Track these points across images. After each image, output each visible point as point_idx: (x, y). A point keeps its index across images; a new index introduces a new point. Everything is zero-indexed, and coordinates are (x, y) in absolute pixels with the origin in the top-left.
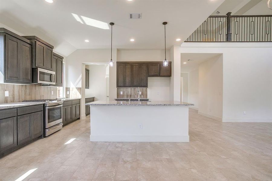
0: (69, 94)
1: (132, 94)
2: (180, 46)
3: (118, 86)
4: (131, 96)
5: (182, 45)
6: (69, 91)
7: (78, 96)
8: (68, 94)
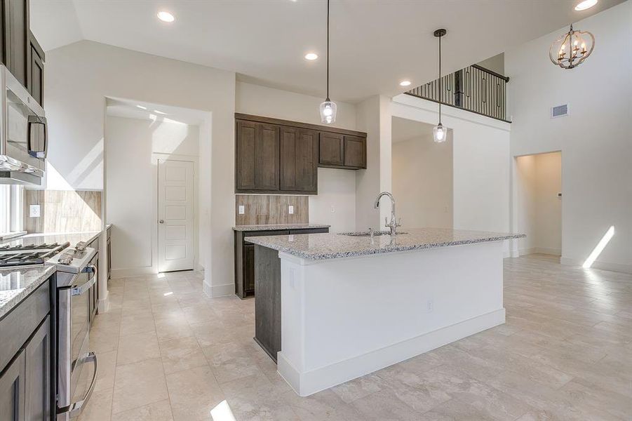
0: (38, 215)
1: (272, 213)
2: (391, 99)
3: (239, 189)
4: (267, 218)
5: (395, 99)
6: (41, 202)
7: (88, 224)
8: (32, 215)
